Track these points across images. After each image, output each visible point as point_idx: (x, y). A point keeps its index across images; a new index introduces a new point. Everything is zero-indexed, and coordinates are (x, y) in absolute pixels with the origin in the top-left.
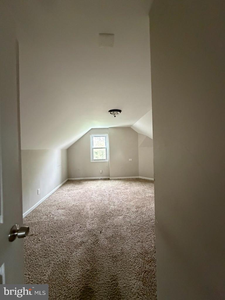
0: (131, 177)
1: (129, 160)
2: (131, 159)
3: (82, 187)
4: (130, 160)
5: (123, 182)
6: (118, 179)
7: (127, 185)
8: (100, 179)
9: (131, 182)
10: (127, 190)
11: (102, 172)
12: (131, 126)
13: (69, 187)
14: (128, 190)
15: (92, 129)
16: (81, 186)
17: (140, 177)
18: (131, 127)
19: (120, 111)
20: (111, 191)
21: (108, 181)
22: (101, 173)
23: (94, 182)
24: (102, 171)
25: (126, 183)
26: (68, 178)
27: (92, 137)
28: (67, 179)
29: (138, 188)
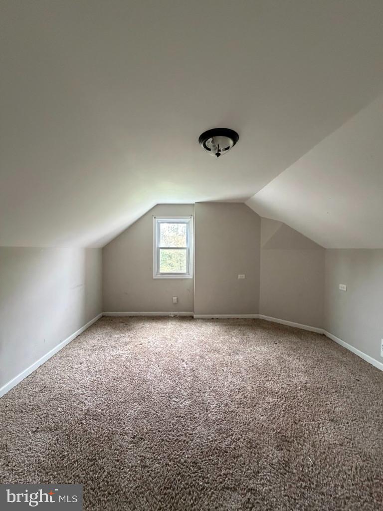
0: (240, 316)
1: (239, 278)
2: (244, 276)
3: (127, 340)
4: (240, 276)
5: (225, 328)
6: (213, 319)
7: (234, 339)
8: (172, 316)
9: (243, 328)
10: (237, 356)
11: (178, 301)
12: (248, 198)
13: (98, 339)
14: (240, 357)
15: (158, 205)
16: (127, 335)
17: (262, 316)
18: (246, 203)
19: (233, 135)
20: (198, 357)
21: (191, 323)
22: (175, 304)
23: (159, 325)
24: (177, 299)
25: (232, 333)
26: (103, 311)
27: (159, 223)
28: (100, 315)
29: (264, 350)
